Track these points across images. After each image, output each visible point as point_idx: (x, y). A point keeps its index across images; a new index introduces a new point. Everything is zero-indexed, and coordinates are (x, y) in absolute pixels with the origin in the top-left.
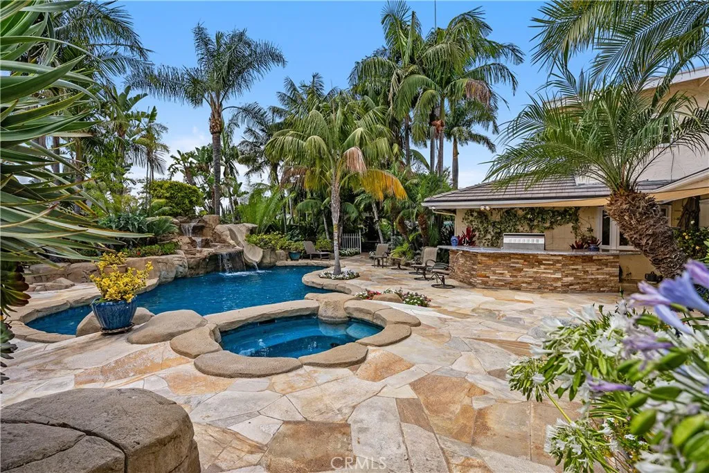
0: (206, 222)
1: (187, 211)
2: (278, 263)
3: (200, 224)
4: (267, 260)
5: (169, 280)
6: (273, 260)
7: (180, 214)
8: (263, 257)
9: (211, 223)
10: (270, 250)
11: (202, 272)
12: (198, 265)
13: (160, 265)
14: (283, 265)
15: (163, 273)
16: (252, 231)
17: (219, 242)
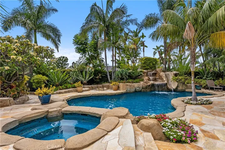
0: (157, 71)
1: (152, 67)
2: (186, 90)
3: (155, 72)
4: (180, 88)
5: (131, 92)
6: (183, 88)
7: (149, 69)
8: (178, 86)
9: (159, 72)
10: (182, 84)
11: (148, 90)
12: (146, 87)
13: (128, 86)
14: (189, 91)
15: (128, 89)
16: (176, 75)
17: (161, 79)
